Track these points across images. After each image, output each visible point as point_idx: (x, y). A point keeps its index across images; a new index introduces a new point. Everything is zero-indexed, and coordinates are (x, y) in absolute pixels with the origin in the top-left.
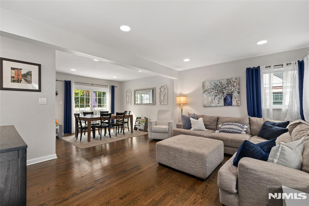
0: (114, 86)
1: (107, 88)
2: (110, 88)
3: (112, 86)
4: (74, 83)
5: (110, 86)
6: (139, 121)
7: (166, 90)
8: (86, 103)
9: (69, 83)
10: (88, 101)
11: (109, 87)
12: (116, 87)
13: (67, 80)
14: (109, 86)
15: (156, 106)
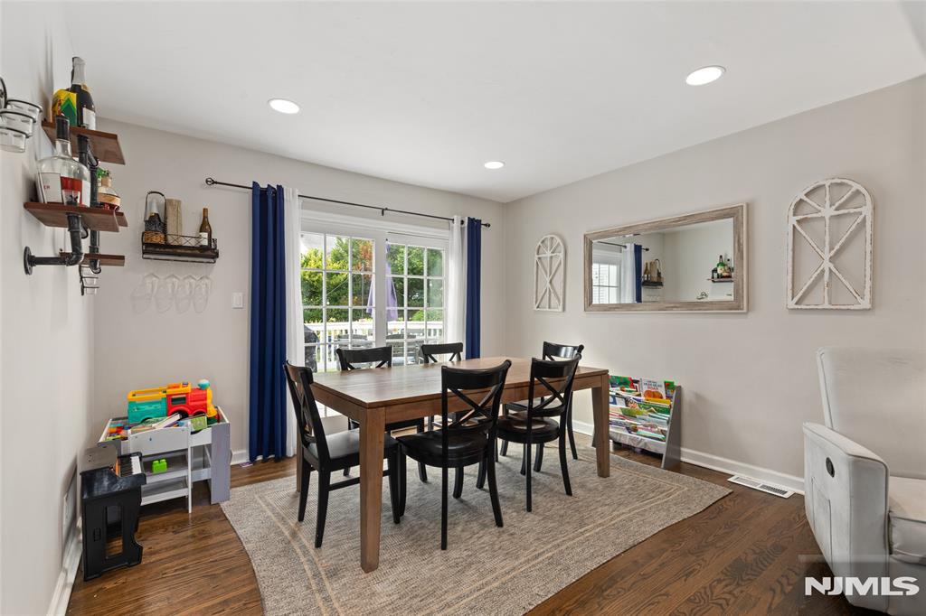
0: (479, 222)
1: (450, 228)
2: (462, 229)
3: (471, 221)
4: (298, 202)
5: (462, 222)
6: (627, 401)
7: (867, 211)
8: (355, 303)
9: (275, 199)
10: (362, 291)
11: (456, 225)
12: (488, 225)
13: (263, 185)
14: (457, 219)
15: (751, 315)
